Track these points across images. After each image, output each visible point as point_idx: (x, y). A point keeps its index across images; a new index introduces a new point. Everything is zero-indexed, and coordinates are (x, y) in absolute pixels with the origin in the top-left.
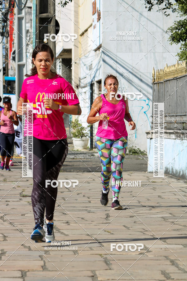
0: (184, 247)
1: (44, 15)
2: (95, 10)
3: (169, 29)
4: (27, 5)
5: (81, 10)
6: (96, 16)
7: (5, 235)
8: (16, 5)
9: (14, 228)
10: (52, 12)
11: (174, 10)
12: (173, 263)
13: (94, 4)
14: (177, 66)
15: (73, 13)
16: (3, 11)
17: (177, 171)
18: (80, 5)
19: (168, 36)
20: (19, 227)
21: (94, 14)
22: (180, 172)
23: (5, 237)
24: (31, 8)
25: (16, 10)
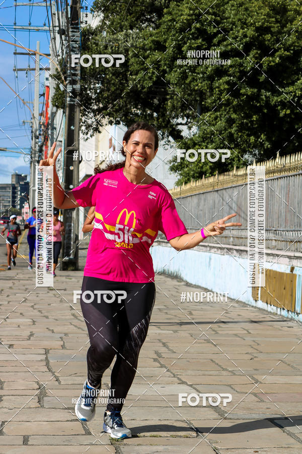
0: (174, 332)
1: (71, 148)
2: (111, 145)
3: (168, 161)
4: (58, 139)
5: (100, 144)
6: (112, 148)
7: (35, 320)
8: (49, 139)
9: (43, 315)
10: (77, 146)
11: (171, 147)
12: (164, 345)
13: (111, 140)
14: (173, 190)
15: (94, 146)
16: (39, 144)
17: (171, 272)
18: (100, 140)
19: (168, 167)
20: (46, 314)
21: (110, 148)
22: (174, 273)
23: (34, 321)
24: (61, 141)
25: (49, 143)
